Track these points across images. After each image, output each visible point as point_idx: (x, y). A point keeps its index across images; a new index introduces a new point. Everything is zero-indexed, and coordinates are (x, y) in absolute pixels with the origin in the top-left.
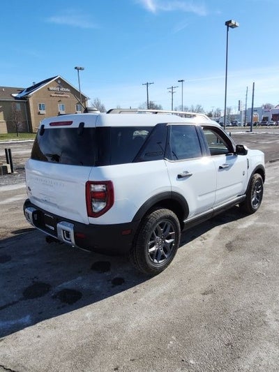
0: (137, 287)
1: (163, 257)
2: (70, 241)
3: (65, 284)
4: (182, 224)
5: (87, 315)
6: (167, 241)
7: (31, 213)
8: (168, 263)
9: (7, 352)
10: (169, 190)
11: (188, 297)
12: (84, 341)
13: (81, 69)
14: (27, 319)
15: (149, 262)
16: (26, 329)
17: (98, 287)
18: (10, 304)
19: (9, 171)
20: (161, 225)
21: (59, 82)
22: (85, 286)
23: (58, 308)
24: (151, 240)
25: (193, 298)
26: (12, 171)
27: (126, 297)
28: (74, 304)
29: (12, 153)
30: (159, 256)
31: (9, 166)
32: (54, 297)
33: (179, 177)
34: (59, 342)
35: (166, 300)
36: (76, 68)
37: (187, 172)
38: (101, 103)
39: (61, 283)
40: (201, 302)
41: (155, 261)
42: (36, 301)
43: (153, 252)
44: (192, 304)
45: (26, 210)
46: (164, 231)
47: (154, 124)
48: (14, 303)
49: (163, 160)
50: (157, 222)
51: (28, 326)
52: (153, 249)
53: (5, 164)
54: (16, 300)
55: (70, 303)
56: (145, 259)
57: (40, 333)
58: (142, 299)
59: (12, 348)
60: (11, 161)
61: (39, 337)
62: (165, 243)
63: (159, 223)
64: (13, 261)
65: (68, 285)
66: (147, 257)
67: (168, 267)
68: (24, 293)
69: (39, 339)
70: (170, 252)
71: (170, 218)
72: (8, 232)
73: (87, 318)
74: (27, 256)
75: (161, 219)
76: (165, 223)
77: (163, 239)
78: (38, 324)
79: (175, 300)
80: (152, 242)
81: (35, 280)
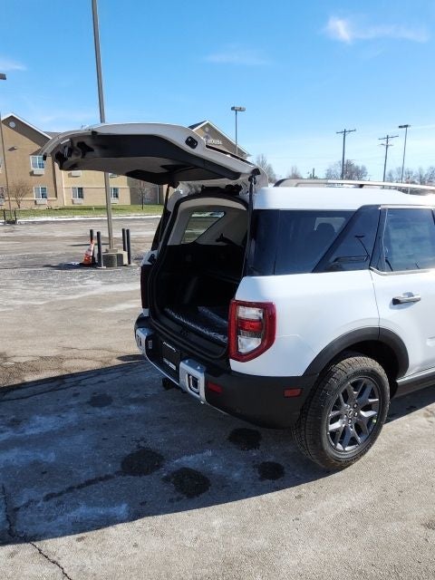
0: (304, 488)
1: (353, 442)
2: (198, 393)
3: (184, 458)
4: (394, 386)
5: (215, 523)
6: (362, 413)
7: (143, 337)
8: (362, 453)
9: (88, 562)
10: (375, 324)
11: (395, 527)
12: (205, 571)
13: (240, 109)
14: (122, 509)
15: (327, 447)
16: (120, 526)
17: (236, 475)
18: (101, 479)
19: (125, 261)
20: (355, 385)
21: (207, 129)
22: (216, 467)
23: (171, 501)
24: (334, 409)
25: (407, 532)
26: (129, 263)
27: (283, 503)
28: (196, 499)
29: (131, 234)
30: (347, 439)
31: (125, 254)
32: (166, 480)
33: (396, 302)
34: (166, 563)
35: (354, 525)
36: (233, 109)
37: (411, 295)
38: (268, 163)
39: (179, 457)
40: (422, 542)
41: (339, 446)
42: (139, 481)
43: (337, 430)
44: (402, 543)
45: (138, 331)
46: (360, 395)
47: (355, 207)
48: (107, 477)
49: (367, 271)
50: (348, 379)
51: (122, 522)
52: (337, 425)
53: (121, 251)
54: (109, 473)
55: (190, 496)
56: (321, 441)
57: (138, 539)
58: (309, 513)
59: (94, 556)
60: (129, 247)
61: (136, 545)
62: (360, 416)
63: (352, 381)
64: (114, 407)
65: (190, 461)
66: (325, 439)
67: (362, 459)
68: (123, 464)
69: (135, 550)
70: (368, 432)
71: (373, 374)
72: (112, 357)
73: (213, 529)
74: (134, 401)
75: (356, 374)
76: (362, 383)
77: (356, 410)
78: (138, 523)
79: (370, 528)
80: (337, 412)
81: (142, 444)
